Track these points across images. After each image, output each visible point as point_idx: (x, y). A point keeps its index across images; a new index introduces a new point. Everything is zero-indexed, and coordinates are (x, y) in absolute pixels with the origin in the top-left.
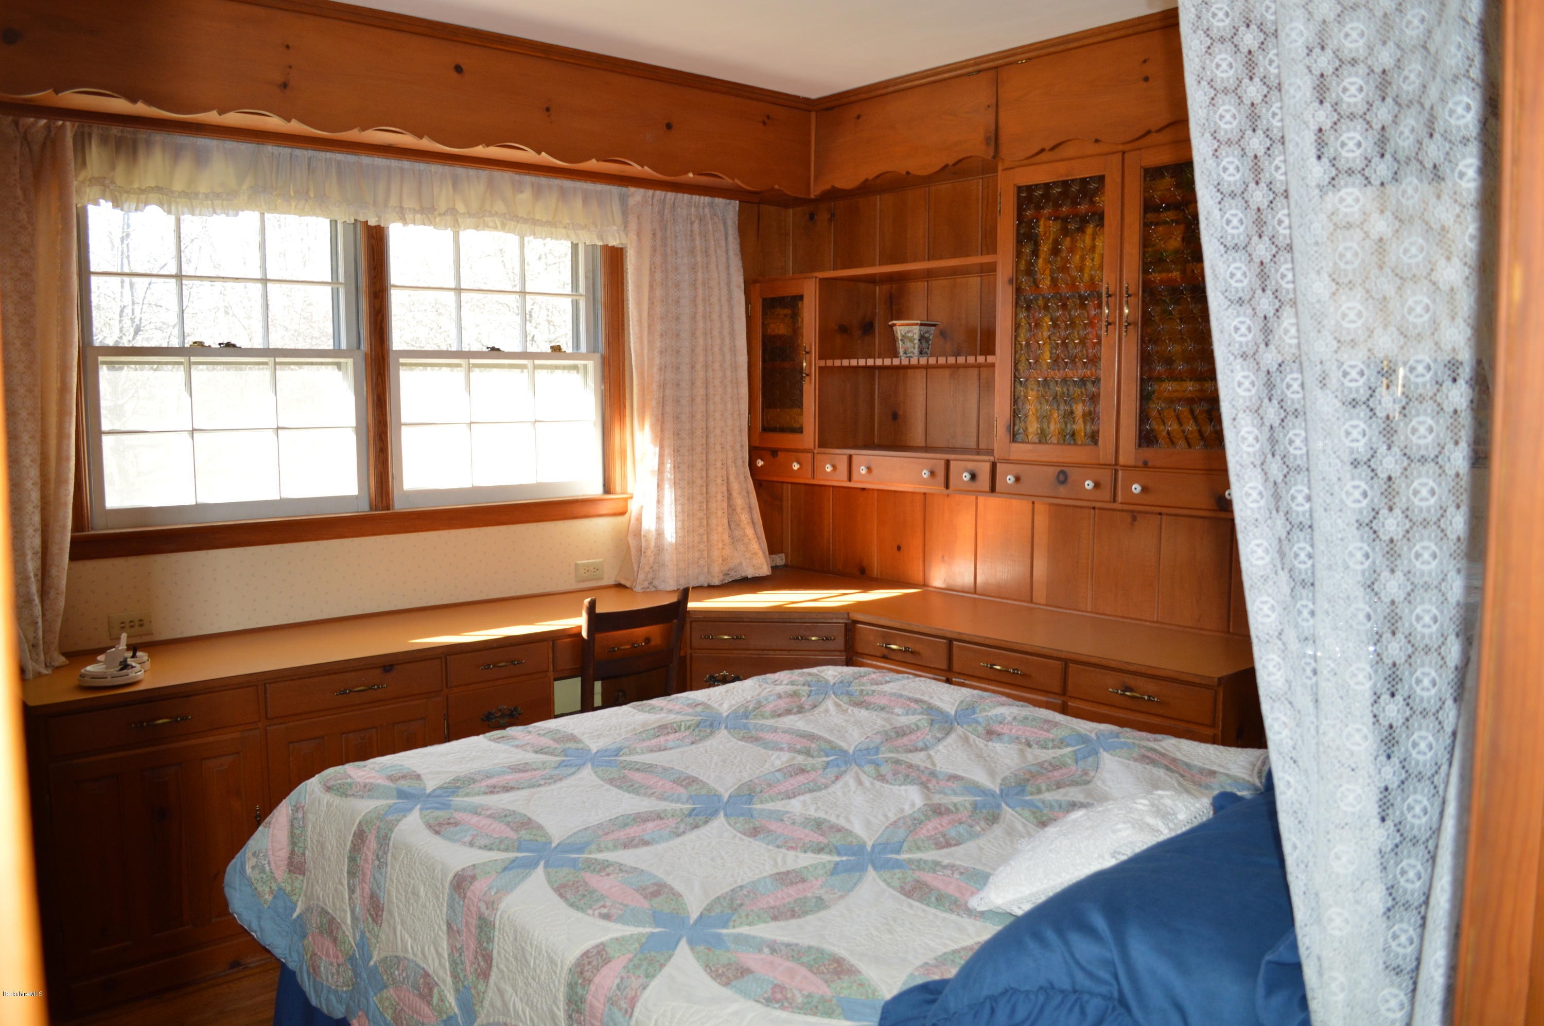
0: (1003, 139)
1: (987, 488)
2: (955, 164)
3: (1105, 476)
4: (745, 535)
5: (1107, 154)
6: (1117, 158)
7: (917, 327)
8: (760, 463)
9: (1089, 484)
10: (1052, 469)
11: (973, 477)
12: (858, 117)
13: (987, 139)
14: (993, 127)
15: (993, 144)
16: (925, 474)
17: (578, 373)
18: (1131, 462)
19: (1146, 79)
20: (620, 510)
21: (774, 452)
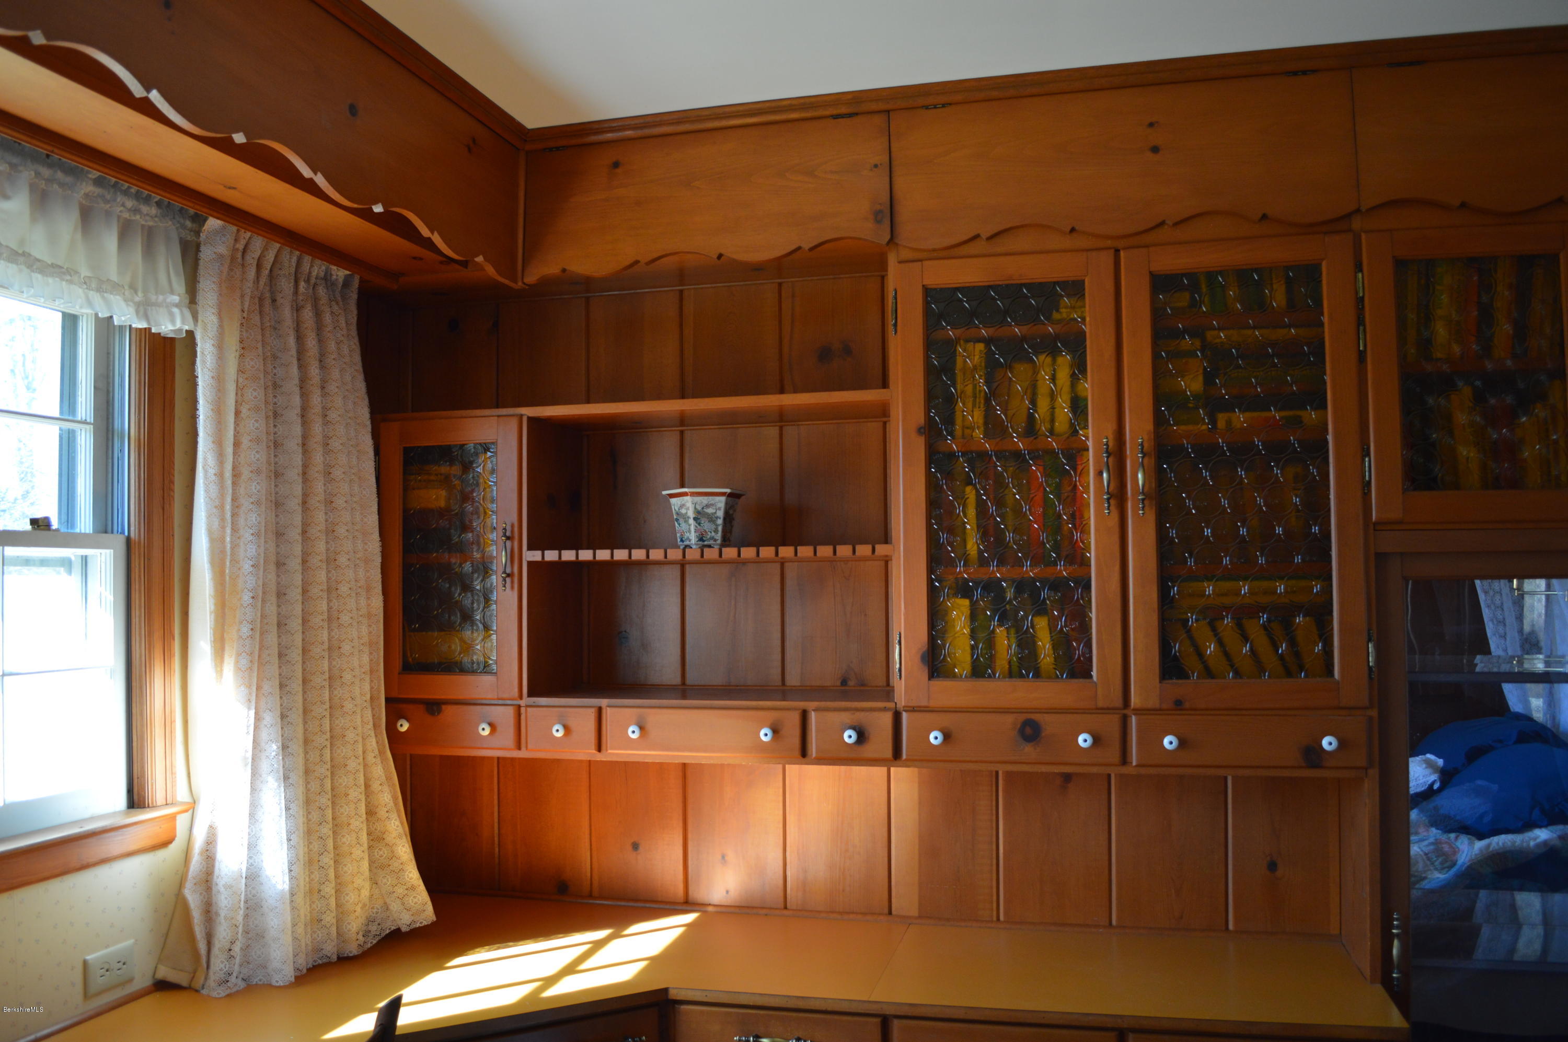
0: (905, 213)
1: (889, 753)
2: (811, 249)
3: (1111, 724)
4: (393, 856)
5: (1087, 250)
6: (1106, 258)
7: (723, 499)
8: (404, 726)
9: (1084, 740)
10: (1009, 719)
11: (862, 737)
12: (616, 165)
13: (877, 216)
14: (885, 198)
15: (887, 222)
16: (765, 735)
17: (70, 572)
18: (1153, 702)
19: (1155, 150)
20: (164, 838)
21: (434, 706)
